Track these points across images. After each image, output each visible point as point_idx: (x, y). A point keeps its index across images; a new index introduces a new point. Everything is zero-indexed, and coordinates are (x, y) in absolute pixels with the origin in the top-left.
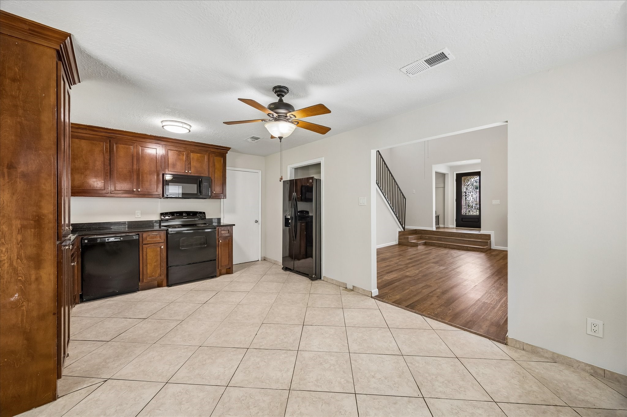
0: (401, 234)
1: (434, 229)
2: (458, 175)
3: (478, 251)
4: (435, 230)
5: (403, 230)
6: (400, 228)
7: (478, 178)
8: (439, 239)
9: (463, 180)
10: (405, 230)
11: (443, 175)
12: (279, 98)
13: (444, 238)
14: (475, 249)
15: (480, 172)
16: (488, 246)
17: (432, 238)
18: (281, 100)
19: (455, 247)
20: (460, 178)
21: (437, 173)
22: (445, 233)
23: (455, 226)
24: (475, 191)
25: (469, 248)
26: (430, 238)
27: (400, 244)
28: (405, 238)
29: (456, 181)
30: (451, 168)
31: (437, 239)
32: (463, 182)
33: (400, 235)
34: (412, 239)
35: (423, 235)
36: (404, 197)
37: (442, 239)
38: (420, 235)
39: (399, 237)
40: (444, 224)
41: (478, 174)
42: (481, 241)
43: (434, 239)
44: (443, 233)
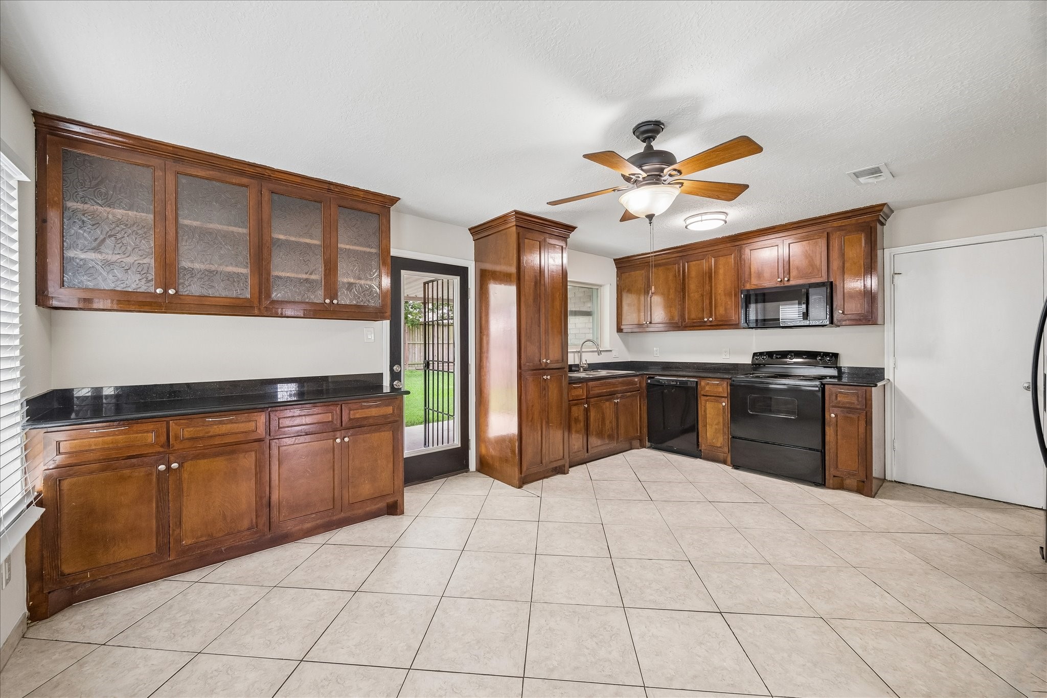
12: (645, 144)
18: (649, 147)
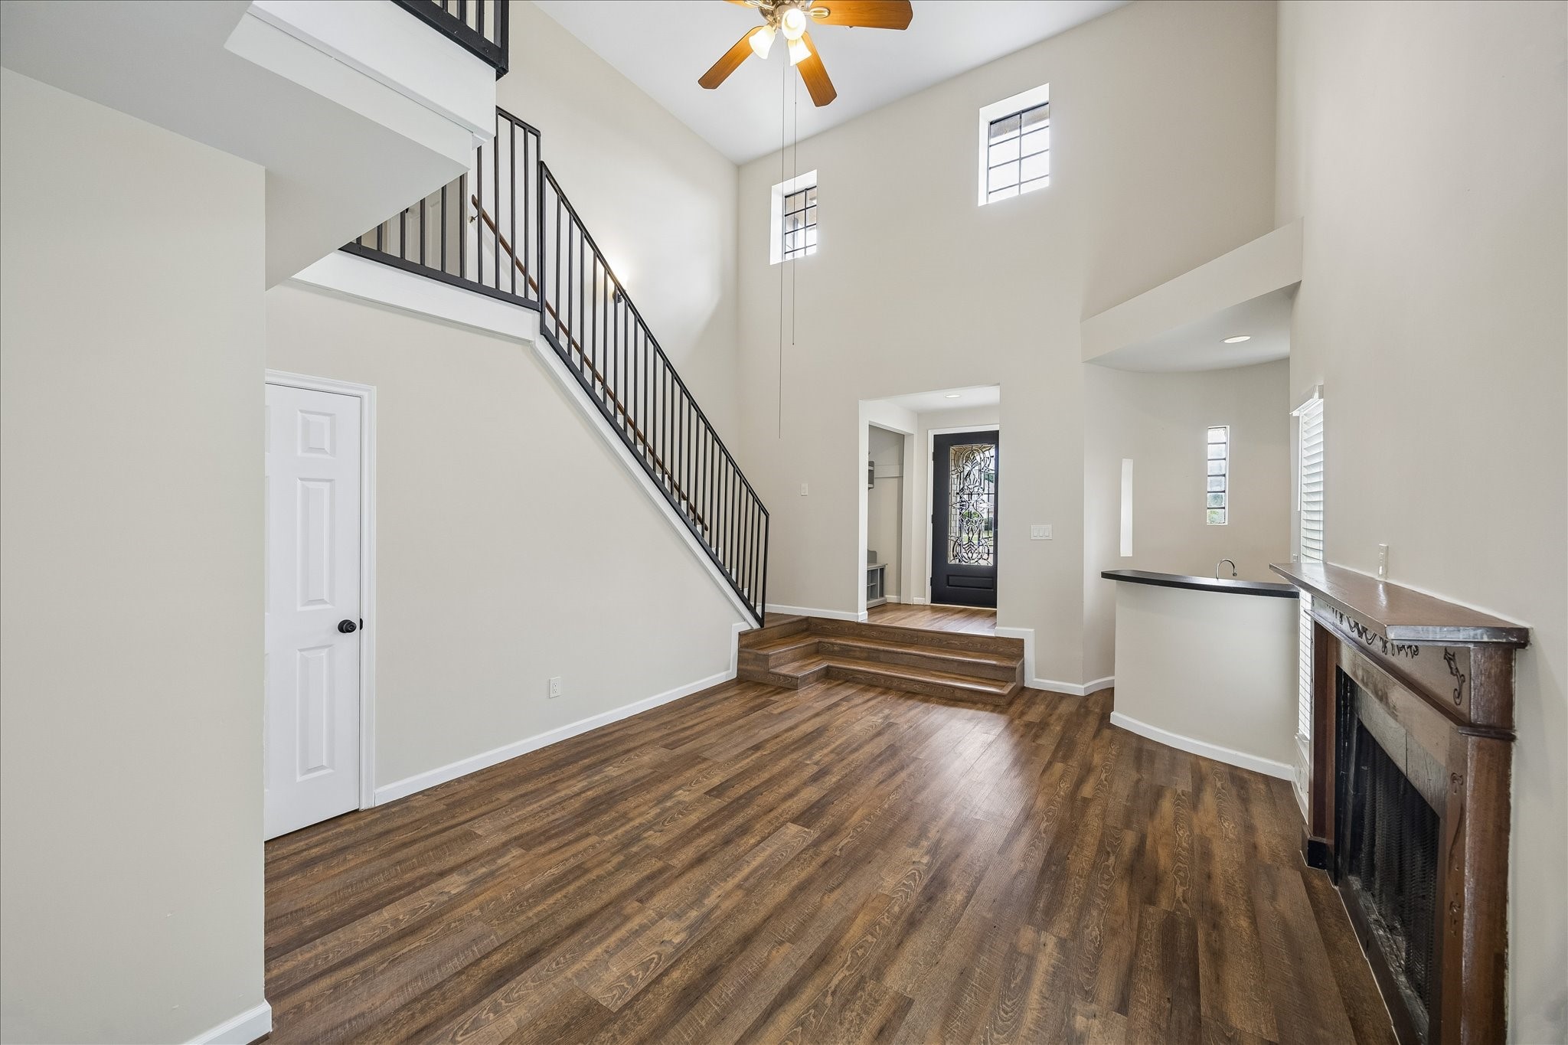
0: (750, 640)
1: (862, 616)
2: (938, 439)
3: (985, 704)
4: (866, 622)
5: (756, 626)
6: (745, 620)
7: (993, 452)
8: (872, 657)
9: (952, 456)
10: (766, 626)
11: (900, 438)
13: (887, 651)
14: (976, 698)
15: (997, 432)
16: (1015, 684)
17: (851, 650)
19: (917, 688)
20: (944, 445)
21: (873, 429)
22: (894, 630)
23: (927, 601)
24: (986, 492)
25: (958, 694)
26: (846, 653)
27: (744, 680)
28: (757, 658)
29: (935, 459)
30: (922, 416)
31: (865, 655)
32: (952, 463)
33: (747, 646)
34: (786, 662)
35: (826, 640)
36: (762, 508)
37: (882, 656)
38: (817, 640)
39: (739, 652)
40: (899, 593)
41: (992, 438)
42: (995, 666)
43: (858, 654)
44: (886, 632)
